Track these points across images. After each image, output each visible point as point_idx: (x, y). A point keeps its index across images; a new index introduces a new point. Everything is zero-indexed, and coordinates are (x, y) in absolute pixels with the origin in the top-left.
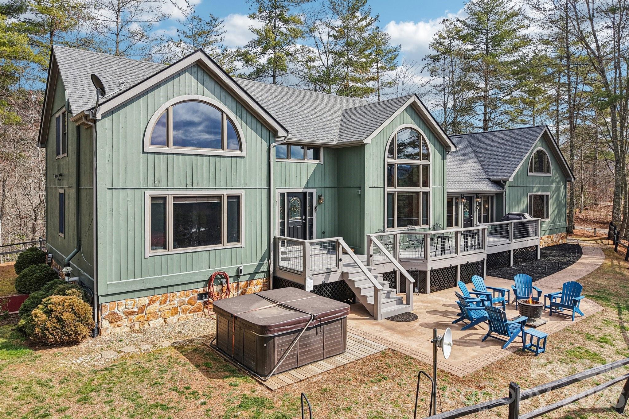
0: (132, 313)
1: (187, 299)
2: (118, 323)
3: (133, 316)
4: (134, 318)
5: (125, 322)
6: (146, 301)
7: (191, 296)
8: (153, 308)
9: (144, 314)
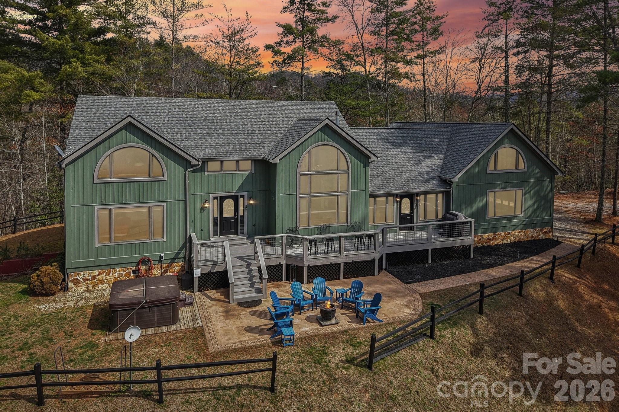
0: (88, 280)
1: (124, 273)
2: (79, 285)
3: (88, 282)
4: (89, 282)
5: (84, 285)
6: (97, 272)
7: (127, 271)
8: (100, 277)
9: (95, 281)
